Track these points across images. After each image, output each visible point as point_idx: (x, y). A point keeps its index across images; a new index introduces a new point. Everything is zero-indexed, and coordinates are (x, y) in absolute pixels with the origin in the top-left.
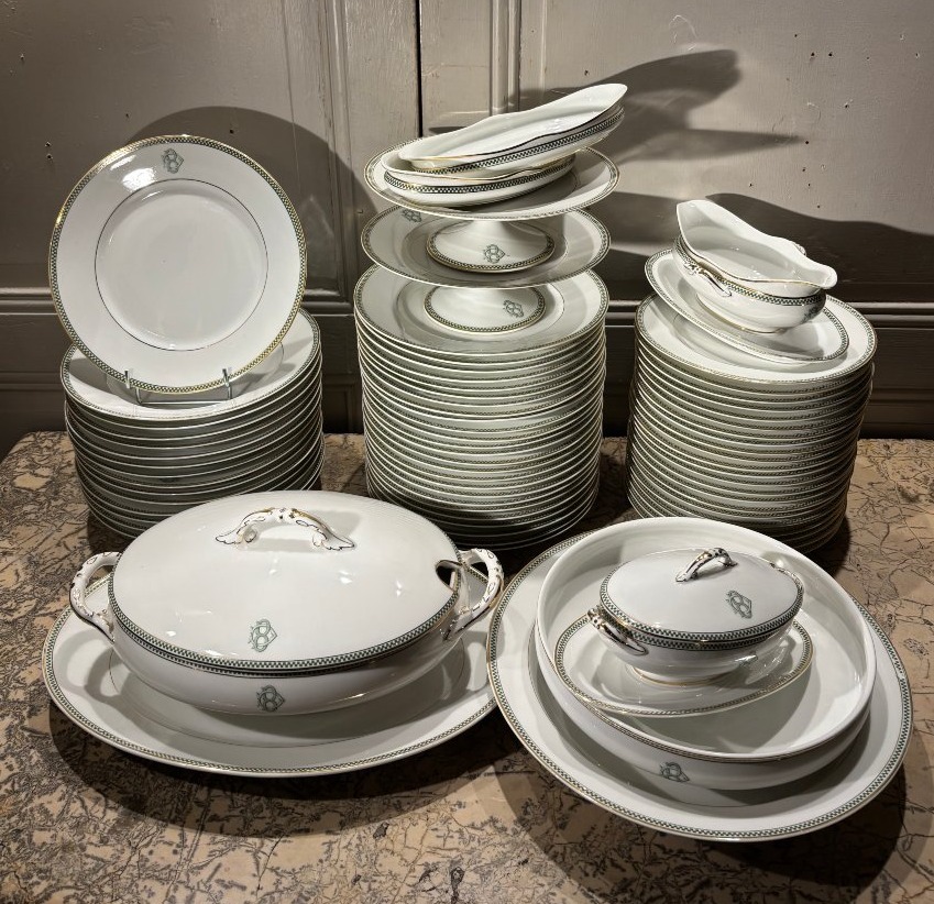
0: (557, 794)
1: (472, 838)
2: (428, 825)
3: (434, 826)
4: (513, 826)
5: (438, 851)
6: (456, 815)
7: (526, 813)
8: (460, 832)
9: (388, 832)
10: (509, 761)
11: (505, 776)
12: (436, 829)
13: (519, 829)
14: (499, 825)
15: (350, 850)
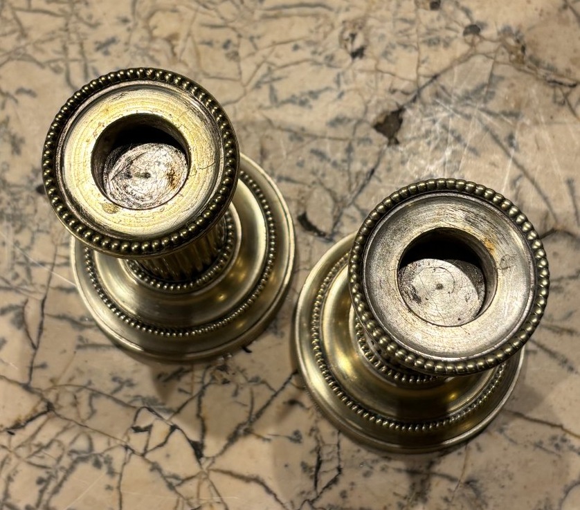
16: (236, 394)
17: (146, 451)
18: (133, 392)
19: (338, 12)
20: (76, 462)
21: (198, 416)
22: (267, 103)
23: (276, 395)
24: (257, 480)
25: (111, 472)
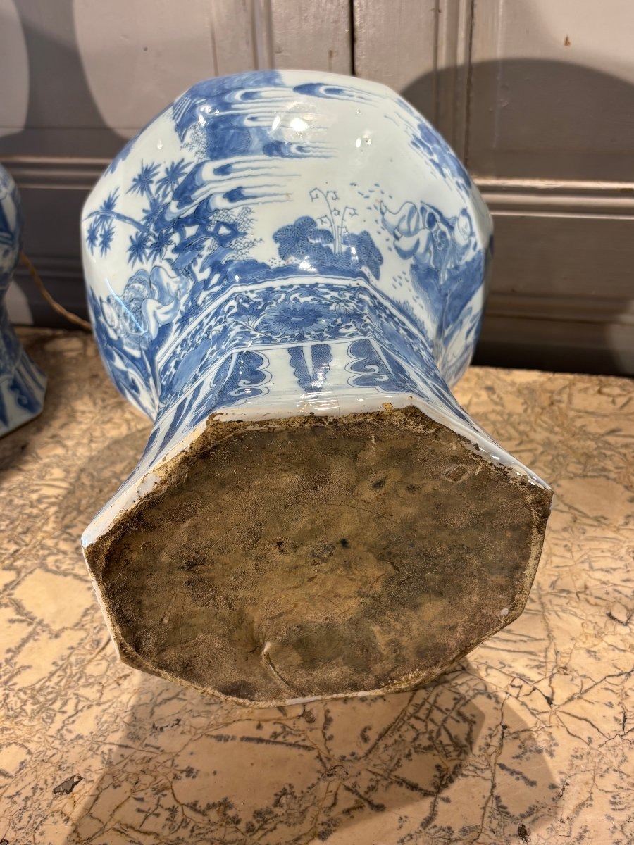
0: (333, 787)
1: (185, 823)
2: (132, 791)
3: (140, 795)
4: (250, 819)
5: (130, 832)
6: (177, 786)
7: (277, 803)
8: (173, 811)
9: (76, 789)
10: (284, 727)
11: (270, 746)
12: (141, 800)
13: (257, 825)
14: (231, 813)
15: (15, 802)
16: (572, 680)
17: (518, 696)
18: (511, 670)
19: (625, 542)
20: (477, 694)
21: (550, 686)
22: (588, 568)
23: (596, 684)
24: (586, 720)
25: (497, 702)
